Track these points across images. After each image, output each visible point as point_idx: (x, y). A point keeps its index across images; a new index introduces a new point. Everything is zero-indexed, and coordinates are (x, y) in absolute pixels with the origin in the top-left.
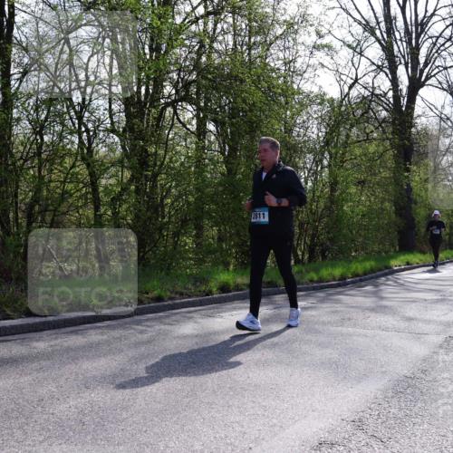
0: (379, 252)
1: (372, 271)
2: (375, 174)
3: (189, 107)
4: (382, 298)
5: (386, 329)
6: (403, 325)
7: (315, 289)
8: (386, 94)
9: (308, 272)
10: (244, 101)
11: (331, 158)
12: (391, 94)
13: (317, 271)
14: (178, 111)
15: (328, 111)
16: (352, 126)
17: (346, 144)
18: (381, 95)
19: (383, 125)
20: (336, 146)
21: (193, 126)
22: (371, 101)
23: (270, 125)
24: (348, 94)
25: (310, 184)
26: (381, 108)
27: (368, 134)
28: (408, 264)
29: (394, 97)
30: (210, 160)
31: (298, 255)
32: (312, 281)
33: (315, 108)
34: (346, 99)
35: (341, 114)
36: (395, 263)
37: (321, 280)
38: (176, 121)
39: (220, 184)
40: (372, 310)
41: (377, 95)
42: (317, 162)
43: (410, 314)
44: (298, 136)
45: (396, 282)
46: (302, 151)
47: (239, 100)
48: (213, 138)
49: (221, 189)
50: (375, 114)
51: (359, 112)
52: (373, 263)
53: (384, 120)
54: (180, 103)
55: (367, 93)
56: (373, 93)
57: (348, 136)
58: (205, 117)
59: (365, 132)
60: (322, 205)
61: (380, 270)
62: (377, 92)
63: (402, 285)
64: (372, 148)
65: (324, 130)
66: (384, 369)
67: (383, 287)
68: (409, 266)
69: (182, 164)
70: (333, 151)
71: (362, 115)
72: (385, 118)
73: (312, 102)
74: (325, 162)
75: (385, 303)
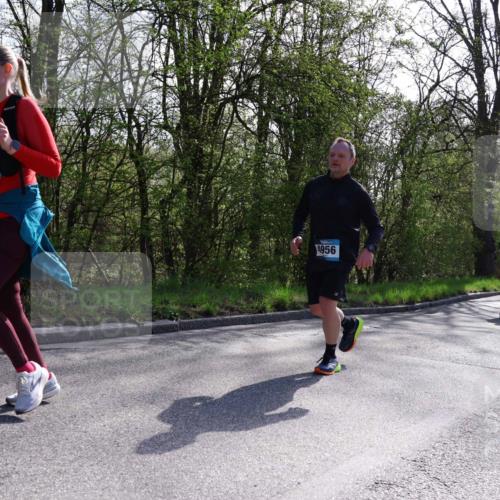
0: (453, 276)
1: (444, 295)
2: (453, 189)
3: (251, 105)
4: (454, 326)
5: (457, 361)
6: (476, 357)
7: (379, 312)
8: (470, 99)
9: (373, 293)
10: (312, 100)
11: (405, 168)
12: (475, 100)
13: (382, 292)
14: (238, 109)
15: (404, 116)
16: (430, 134)
17: (422, 153)
18: (464, 100)
19: (465, 134)
20: (411, 154)
21: (254, 126)
22: (453, 107)
23: (338, 128)
24: (428, 97)
25: (380, 196)
26: (464, 115)
27: (447, 144)
28: (484, 290)
29: (479, 103)
30: (271, 164)
31: (362, 274)
32: (376, 303)
33: (390, 111)
34: (426, 103)
35: (418, 119)
36: (470, 289)
37: (386, 303)
38: (235, 118)
39: (280, 191)
40: (442, 339)
41: (460, 101)
42: (389, 171)
43: (484, 345)
44: (370, 142)
45: (470, 310)
46: (373, 159)
47: (306, 99)
48: (275, 139)
49: (281, 196)
50: (456, 121)
51: (439, 118)
52: (445, 287)
53: (467, 129)
54: (241, 100)
55: (449, 98)
56: (455, 98)
57: (425, 145)
58: (268, 115)
59: (444, 140)
60: (392, 219)
61: (453, 295)
62: (461, 97)
63: (477, 313)
64: (451, 160)
65: (398, 136)
66: (451, 406)
67: (455, 314)
68: (486, 293)
69: (240, 167)
70: (408, 160)
71: (443, 121)
72: (468, 126)
73: (387, 105)
74: (398, 173)
75: (457, 332)
